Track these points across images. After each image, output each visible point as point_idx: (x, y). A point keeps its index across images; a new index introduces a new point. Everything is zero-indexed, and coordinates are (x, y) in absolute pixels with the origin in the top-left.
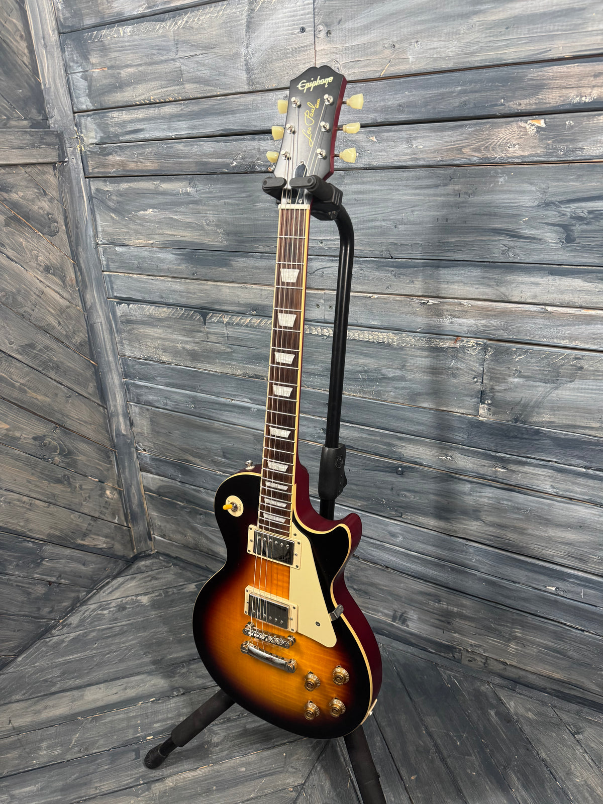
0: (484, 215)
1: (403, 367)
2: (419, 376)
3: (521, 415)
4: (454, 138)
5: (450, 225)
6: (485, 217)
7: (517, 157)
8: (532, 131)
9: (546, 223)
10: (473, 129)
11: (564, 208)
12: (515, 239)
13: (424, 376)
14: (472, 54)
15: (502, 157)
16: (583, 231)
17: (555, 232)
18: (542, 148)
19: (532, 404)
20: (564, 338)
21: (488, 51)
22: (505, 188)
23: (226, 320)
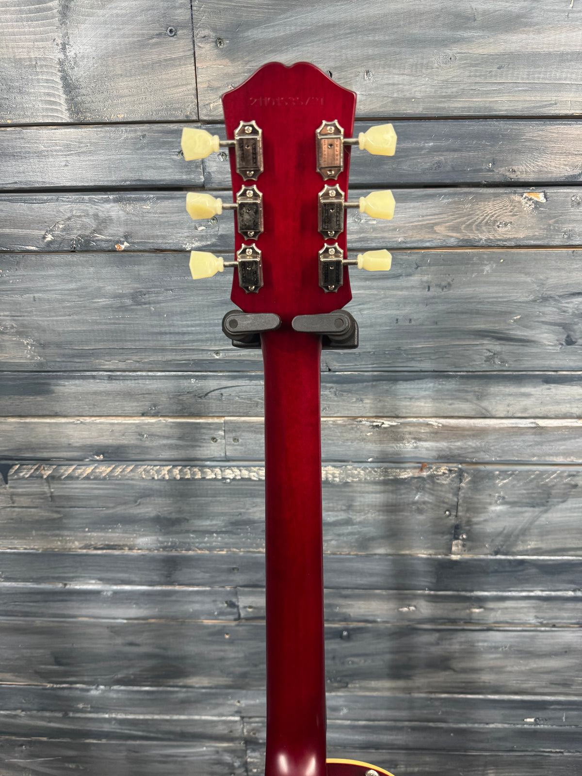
0: (462, 313)
1: (349, 507)
2: (372, 516)
3: (502, 546)
4: (425, 212)
5: (415, 327)
6: (464, 316)
7: (509, 240)
8: (528, 207)
9: (543, 322)
10: (450, 200)
11: (564, 304)
12: (502, 342)
13: (379, 515)
14: (449, 97)
15: (489, 239)
17: (553, 332)
18: (541, 229)
19: (516, 532)
20: (557, 455)
21: (472, 96)
22: (493, 279)
23: (47, 473)
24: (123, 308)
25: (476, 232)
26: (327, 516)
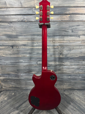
5: (57, 30)
6: (62, 29)
7: (66, 20)
10: (60, 16)
12: (66, 32)
13: (53, 52)
16: (74, 30)
18: (69, 19)
19: (67, 54)
22: (65, 25)
23: (17, 47)
24: (26, 28)
25: (63, 19)
26: (48, 52)
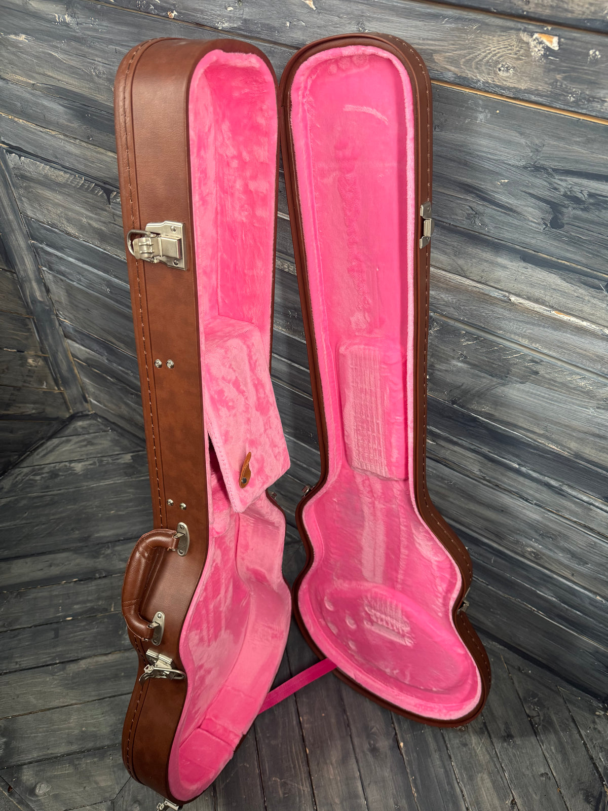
0: (451, 160)
3: (459, 399)
4: (425, 34)
7: (509, 88)
8: (537, 52)
9: (530, 194)
10: (453, 25)
11: (557, 180)
12: (485, 203)
15: (487, 83)
16: (576, 218)
17: (540, 208)
20: (523, 336)
25: (475, 71)
